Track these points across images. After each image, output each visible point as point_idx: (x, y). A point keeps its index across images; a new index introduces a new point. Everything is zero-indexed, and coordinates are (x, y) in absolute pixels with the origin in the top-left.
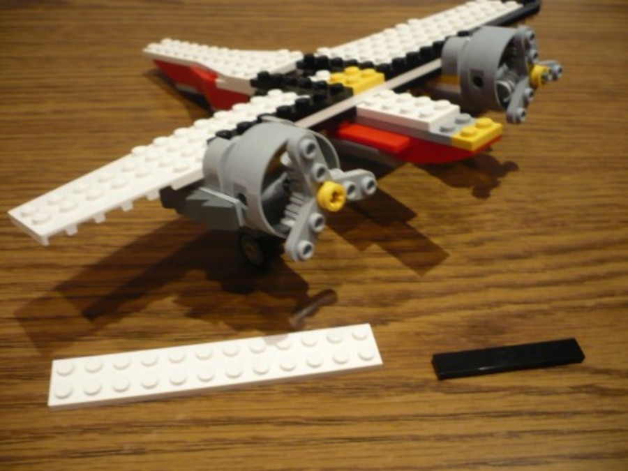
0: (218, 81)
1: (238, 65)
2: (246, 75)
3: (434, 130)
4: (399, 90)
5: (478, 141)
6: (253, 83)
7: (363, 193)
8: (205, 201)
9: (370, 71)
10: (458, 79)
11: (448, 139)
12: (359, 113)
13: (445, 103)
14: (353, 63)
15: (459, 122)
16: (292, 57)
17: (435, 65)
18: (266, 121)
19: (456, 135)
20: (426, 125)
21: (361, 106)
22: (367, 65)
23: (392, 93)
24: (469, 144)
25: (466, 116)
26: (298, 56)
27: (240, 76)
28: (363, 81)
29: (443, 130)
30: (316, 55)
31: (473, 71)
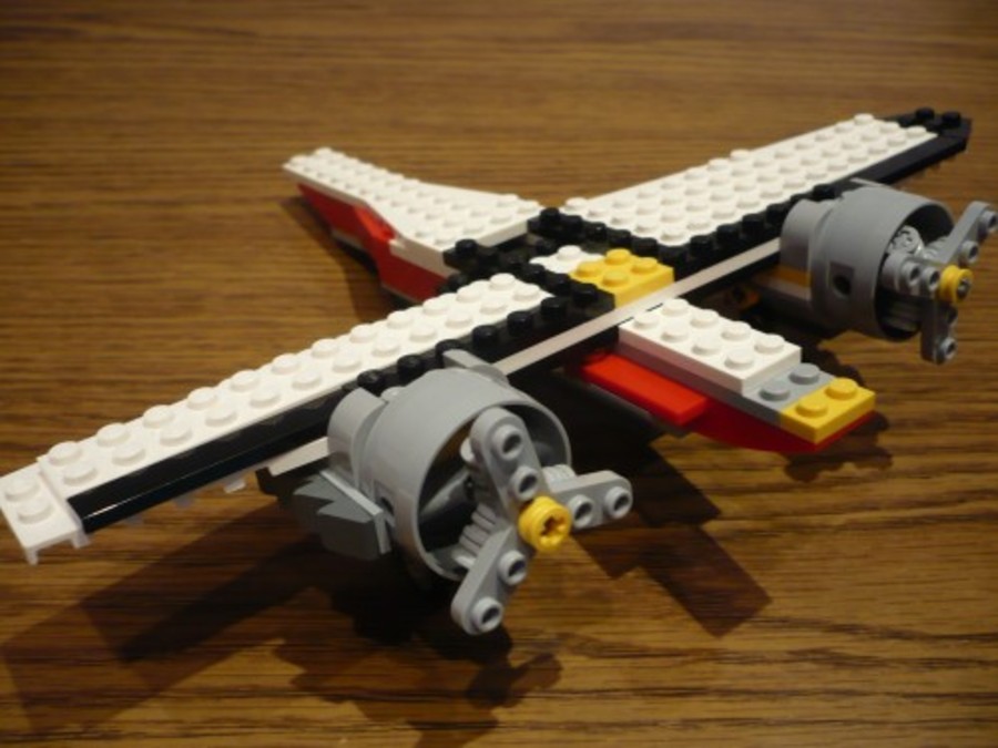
0: (394, 242)
1: (429, 217)
2: (438, 242)
3: (751, 393)
4: (697, 298)
5: (825, 427)
6: (449, 258)
7: (606, 514)
8: (325, 502)
9: (650, 262)
10: (808, 275)
11: (774, 414)
12: (622, 338)
13: (776, 340)
14: (624, 240)
15: (796, 379)
16: (521, 211)
17: (771, 248)
18: (453, 364)
19: (787, 410)
20: (738, 382)
21: (627, 327)
22: (646, 248)
23: (684, 303)
24: (810, 431)
25: (811, 370)
26: (534, 209)
27: (428, 242)
28: (635, 280)
29: (765, 395)
30: (563, 210)
31: (835, 266)
